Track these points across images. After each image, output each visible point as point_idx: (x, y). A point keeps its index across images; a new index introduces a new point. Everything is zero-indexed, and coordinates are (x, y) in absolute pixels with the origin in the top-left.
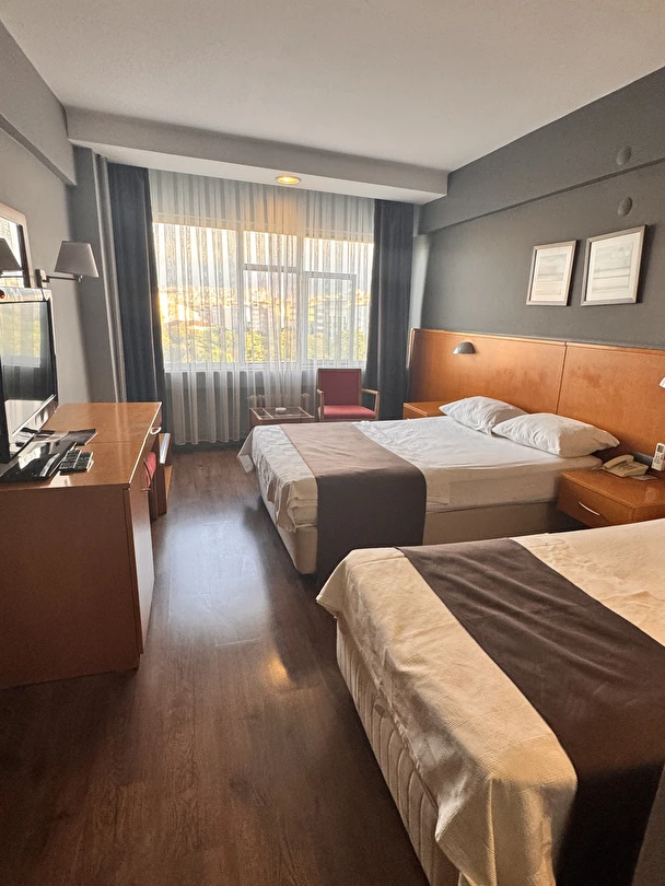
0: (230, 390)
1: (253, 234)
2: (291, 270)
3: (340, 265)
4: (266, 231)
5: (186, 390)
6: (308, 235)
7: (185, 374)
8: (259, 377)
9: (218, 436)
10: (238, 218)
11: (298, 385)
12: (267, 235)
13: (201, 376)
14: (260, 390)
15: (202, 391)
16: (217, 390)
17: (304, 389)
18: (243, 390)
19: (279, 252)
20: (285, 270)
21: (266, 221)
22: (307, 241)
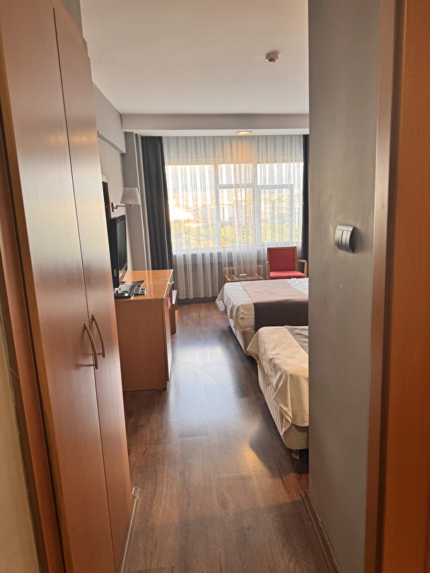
0: (212, 264)
1: (224, 166)
2: (248, 186)
3: (280, 179)
4: (232, 163)
5: (185, 266)
6: (258, 162)
7: (185, 256)
8: (230, 255)
9: (205, 294)
10: (215, 157)
11: (255, 259)
12: (232, 165)
13: (194, 256)
14: (231, 264)
15: (195, 265)
16: (204, 265)
17: (259, 262)
18: (220, 263)
19: (240, 175)
20: (244, 186)
21: (232, 157)
22: (258, 165)
